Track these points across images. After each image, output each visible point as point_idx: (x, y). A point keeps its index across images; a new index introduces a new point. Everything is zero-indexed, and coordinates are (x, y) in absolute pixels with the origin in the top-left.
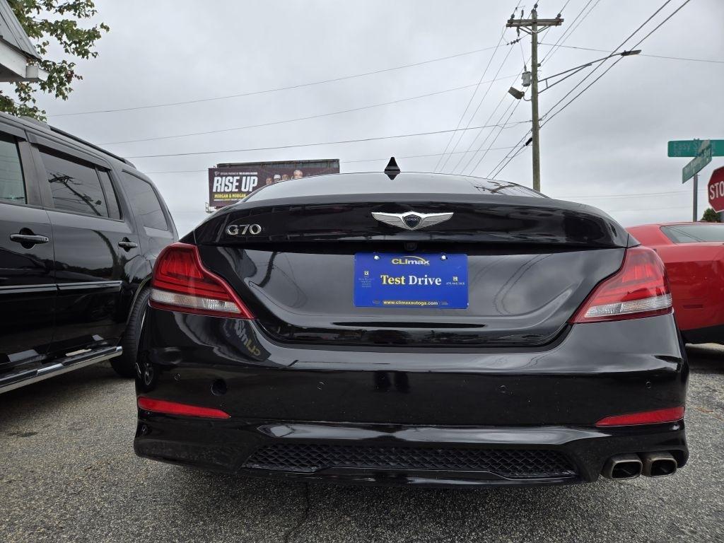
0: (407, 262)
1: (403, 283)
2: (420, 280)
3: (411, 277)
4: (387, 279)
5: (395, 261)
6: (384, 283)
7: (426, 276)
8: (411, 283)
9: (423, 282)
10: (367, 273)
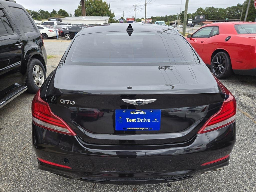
0: (137, 113)
1: (135, 121)
2: (142, 120)
3: (138, 119)
4: (129, 120)
5: (132, 113)
6: (128, 121)
7: (144, 118)
8: (138, 121)
9: (143, 121)
10: (120, 118)
